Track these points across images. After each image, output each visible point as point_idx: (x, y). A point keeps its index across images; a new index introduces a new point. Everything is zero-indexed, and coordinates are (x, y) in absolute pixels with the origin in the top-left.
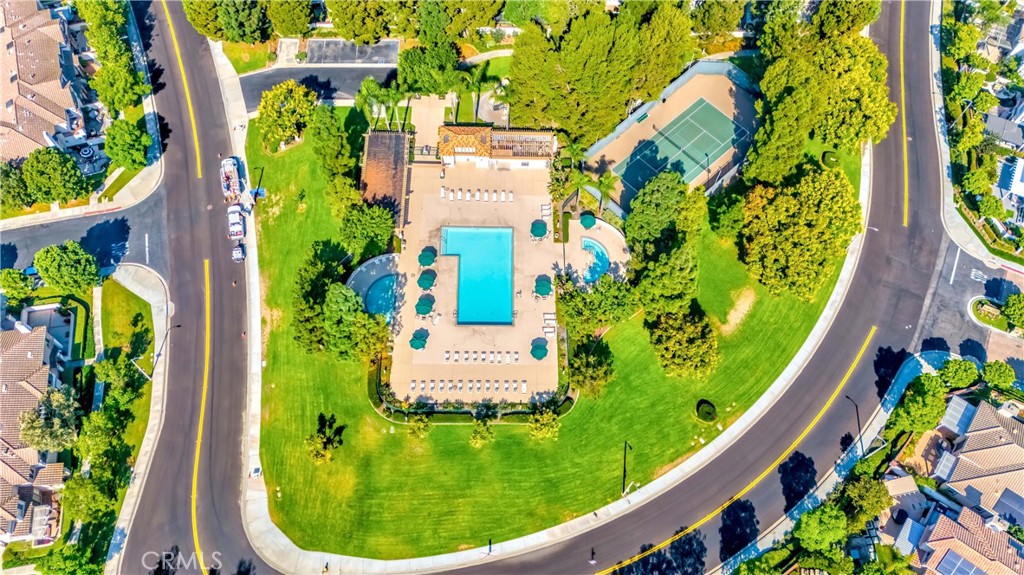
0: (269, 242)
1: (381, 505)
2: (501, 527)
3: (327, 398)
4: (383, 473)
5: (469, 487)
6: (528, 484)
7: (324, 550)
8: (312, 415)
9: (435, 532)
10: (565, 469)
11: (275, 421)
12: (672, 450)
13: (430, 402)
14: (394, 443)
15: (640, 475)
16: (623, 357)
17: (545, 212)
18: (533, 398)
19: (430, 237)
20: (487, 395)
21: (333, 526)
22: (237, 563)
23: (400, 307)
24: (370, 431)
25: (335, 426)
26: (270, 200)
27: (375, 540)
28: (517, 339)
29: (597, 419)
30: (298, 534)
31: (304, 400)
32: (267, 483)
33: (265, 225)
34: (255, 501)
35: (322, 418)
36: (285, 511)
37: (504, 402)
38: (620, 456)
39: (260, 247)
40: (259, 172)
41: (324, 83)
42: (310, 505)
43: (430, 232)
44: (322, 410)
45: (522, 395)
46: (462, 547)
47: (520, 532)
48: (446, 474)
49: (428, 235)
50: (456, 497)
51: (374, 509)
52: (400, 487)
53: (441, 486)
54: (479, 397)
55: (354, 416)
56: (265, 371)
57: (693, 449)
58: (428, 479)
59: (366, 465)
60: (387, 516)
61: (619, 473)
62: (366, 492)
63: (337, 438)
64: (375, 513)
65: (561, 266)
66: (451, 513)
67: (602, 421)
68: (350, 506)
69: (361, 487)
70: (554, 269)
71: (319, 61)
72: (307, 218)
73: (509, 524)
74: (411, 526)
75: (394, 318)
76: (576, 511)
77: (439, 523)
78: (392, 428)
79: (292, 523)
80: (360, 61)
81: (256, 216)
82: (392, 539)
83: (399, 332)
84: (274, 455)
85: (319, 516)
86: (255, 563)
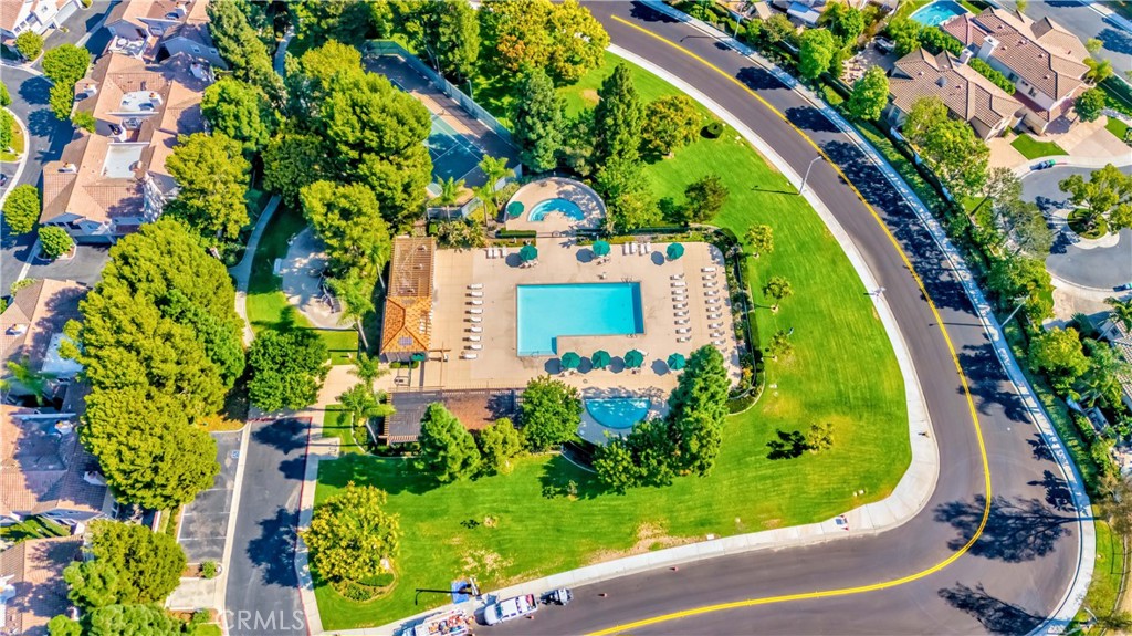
0: (540, 561)
1: (854, 389)
2: (852, 287)
3: (749, 454)
4: (821, 389)
5: (821, 312)
6: (807, 265)
7: (908, 438)
8: (770, 467)
9: (869, 339)
10: (786, 236)
11: (780, 509)
12: (752, 158)
13: (736, 353)
14: (786, 383)
15: (780, 182)
16: (665, 190)
17: (497, 253)
18: (718, 263)
19: (532, 367)
20: (722, 302)
21: (883, 431)
22: (940, 524)
23: (627, 392)
24: (778, 406)
25: (779, 441)
26: (473, 571)
27: (887, 390)
28: (655, 281)
29: (733, 211)
30: (898, 465)
31: (755, 479)
32: (851, 508)
33: (510, 573)
34: (871, 518)
35: (773, 456)
36: (877, 483)
37: (730, 287)
38: (766, 195)
39: (547, 573)
40: (423, 597)
41: (266, 529)
42: (868, 456)
43: (525, 368)
44: (764, 456)
45: (718, 273)
46: (876, 316)
47: (852, 271)
48: (811, 332)
49: (529, 369)
50: (833, 322)
51: (859, 395)
52: (834, 372)
53: (825, 335)
54: (726, 310)
55: (765, 424)
56: (719, 534)
57: (747, 144)
58: (820, 347)
59: (815, 407)
60: (863, 382)
61: (781, 196)
62: (842, 403)
63: (793, 438)
64: (862, 393)
65: (565, 240)
66: (848, 325)
67: (734, 207)
68: (861, 417)
69: (839, 409)
70: (569, 247)
71: (222, 544)
72: (507, 512)
73: (847, 279)
74: (868, 359)
75: (641, 397)
76: (823, 229)
77: (860, 336)
78: (771, 386)
79: (888, 473)
80: (229, 486)
82: (884, 375)
83: (658, 390)
84: (819, 504)
85: (877, 446)
86: (935, 506)
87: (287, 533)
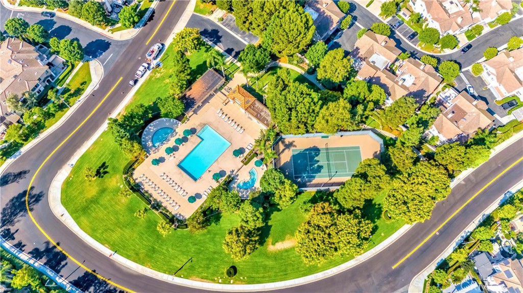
0: (146, 86)
1: (95, 209)
2: (124, 250)
3: (112, 158)
4: (105, 199)
5: (126, 227)
6: (145, 243)
7: (66, 209)
8: (102, 160)
9: (103, 233)
10: (163, 249)
11: (92, 152)
12: (206, 275)
13: (142, 187)
14: (117, 190)
15: (186, 273)
16: (222, 226)
17: (249, 148)
18: (177, 214)
19: (199, 125)
20: (162, 200)
21: (76, 203)
22: (41, 191)
23: (164, 144)
24: (116, 181)
25: (106, 170)
26: (160, 70)
27: (84, 220)
28: (192, 188)
29: (191, 241)
30: (64, 197)
31: (105, 152)
32: (71, 172)
33: (151, 77)
34: (64, 174)
35: (104, 163)
36: (68, 184)
37: (165, 208)
38: (185, 261)
39: (142, 85)
40: (167, 56)
41: (219, 36)
42: (75, 190)
43: (201, 123)
44: (107, 161)
45: (174, 210)
46: (107, 245)
47: (128, 257)
48: (123, 216)
49: (199, 123)
50: (119, 227)
51: (92, 209)
52: (106, 208)
53: (118, 219)
54: (159, 199)
55: (114, 171)
56: (105, 132)
57: (213, 281)
58: (116, 213)
59: (103, 191)
60: (93, 214)
61: (180, 266)
62: (94, 201)
63: (102, 175)
64: (91, 210)
65: (234, 173)
66: (113, 231)
67: (191, 243)
68: (86, 201)
69: (95, 198)
70: (231, 172)
71: (225, 26)
72: (165, 86)
73: (127, 251)
74: (97, 224)
75: (159, 146)
76: (152, 266)
77: (106, 231)
78: (122, 185)
79: (66, 192)
80: (240, 35)
81: (152, 72)
82: (88, 224)
83: (156, 153)
84: (81, 164)
85: (75, 196)
86: (45, 196)
87: (213, 40)
